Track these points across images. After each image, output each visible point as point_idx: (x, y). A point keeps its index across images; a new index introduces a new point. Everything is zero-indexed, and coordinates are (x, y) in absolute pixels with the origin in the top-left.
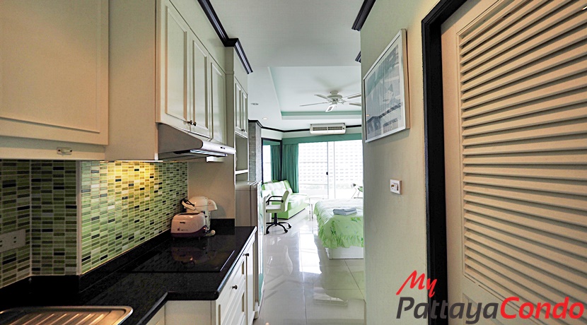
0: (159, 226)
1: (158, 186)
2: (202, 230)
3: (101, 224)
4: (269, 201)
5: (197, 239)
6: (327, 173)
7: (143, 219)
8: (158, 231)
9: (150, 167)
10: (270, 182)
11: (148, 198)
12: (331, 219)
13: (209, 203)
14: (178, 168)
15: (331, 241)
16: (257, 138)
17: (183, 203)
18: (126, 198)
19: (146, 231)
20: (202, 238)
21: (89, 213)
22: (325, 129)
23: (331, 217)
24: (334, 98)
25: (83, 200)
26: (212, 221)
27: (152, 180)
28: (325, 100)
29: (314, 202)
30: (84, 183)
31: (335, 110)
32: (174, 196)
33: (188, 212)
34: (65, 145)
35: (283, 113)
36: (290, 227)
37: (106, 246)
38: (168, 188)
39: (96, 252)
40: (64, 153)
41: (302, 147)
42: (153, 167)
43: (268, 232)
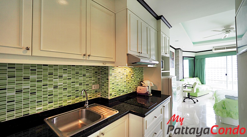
0: (132, 89)
1: (132, 75)
2: (147, 93)
3: (115, 85)
4: (185, 86)
5: (145, 96)
6: (226, 75)
7: (127, 86)
8: (132, 91)
9: (130, 69)
10: (188, 78)
11: (129, 79)
12: (223, 100)
13: (151, 83)
14: (140, 69)
15: (222, 113)
16: (180, 57)
17: (141, 82)
18: (122, 78)
19: (128, 90)
20: (147, 96)
21: (111, 81)
22: (224, 48)
23: (223, 99)
24: (226, 30)
25: (110, 78)
26: (152, 90)
27: (130, 73)
28: (220, 33)
29: (214, 90)
30: (110, 73)
31: (228, 37)
32: (138, 79)
33: (143, 86)
34: (105, 62)
35: (194, 43)
36: (197, 101)
37: (116, 92)
38: (136, 76)
39: (113, 93)
40: (104, 64)
41: (207, 60)
42: (131, 69)
43: (184, 101)
